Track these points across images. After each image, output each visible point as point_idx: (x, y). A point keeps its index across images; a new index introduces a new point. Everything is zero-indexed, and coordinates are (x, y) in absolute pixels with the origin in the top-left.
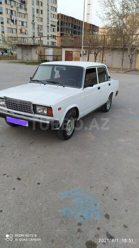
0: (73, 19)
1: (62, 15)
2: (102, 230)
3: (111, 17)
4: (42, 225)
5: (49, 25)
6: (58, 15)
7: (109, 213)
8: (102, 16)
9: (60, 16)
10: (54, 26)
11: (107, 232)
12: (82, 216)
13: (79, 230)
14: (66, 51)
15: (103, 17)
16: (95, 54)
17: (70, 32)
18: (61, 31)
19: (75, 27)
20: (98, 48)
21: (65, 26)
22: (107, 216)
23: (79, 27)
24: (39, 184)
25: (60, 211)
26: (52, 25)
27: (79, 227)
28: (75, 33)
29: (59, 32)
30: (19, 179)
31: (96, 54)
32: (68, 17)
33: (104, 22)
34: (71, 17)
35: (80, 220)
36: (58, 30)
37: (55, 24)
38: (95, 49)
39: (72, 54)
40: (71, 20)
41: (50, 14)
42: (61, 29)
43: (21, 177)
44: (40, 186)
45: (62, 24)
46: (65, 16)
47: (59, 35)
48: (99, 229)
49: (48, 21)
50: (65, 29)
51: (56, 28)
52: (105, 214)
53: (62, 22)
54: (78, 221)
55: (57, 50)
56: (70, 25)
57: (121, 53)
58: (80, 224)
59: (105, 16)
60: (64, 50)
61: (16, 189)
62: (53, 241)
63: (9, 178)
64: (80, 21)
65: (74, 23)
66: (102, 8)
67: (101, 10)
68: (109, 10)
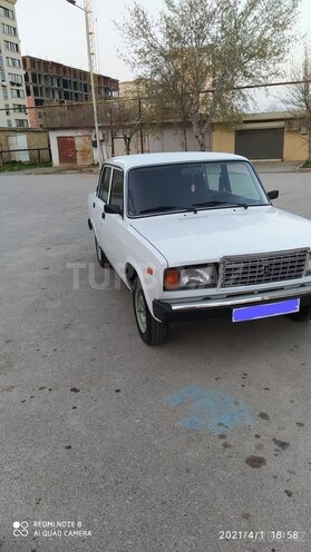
0: (58, 66)
1: (33, 60)
2: (263, 437)
3: (148, 58)
4: (157, 451)
5: (7, 83)
6: (24, 59)
7: (264, 411)
8: (129, 57)
9: (28, 62)
10: (18, 85)
11: (274, 439)
12: (220, 424)
13: (226, 446)
14: (58, 138)
15: (133, 60)
16: (125, 138)
17: (57, 96)
18: (36, 94)
19: (66, 84)
20: (130, 127)
21: (43, 83)
22: (264, 416)
23: (75, 83)
24: (117, 391)
25: (178, 424)
26: (13, 84)
27: (223, 441)
28: (67, 96)
29: (32, 97)
30: (75, 390)
31: (128, 140)
32: (46, 63)
33: (136, 68)
34: (53, 63)
35: (221, 430)
36: (28, 93)
37: (21, 80)
38: (123, 127)
39: (73, 144)
40: (54, 69)
41: (5, 59)
42: (35, 89)
43: (77, 387)
44: (121, 394)
45: (34, 80)
46: (40, 61)
47: (34, 105)
48: (257, 436)
49: (3, 75)
50: (44, 90)
51: (23, 88)
52: (257, 413)
53: (34, 76)
54: (217, 433)
55: (36, 136)
56: (55, 81)
57: (180, 132)
58: (222, 437)
59: (136, 56)
60: (53, 137)
61: (79, 407)
62: (188, 471)
63: (53, 392)
64: (75, 70)
65: (61, 75)
66: (128, 40)
67: (125, 45)
68: (141, 44)
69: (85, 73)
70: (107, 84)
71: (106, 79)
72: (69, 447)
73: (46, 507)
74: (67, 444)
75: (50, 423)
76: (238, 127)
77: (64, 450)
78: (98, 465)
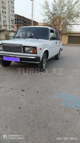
0: (24, 17)
4: (54, 113)
5: (10, 20)
6: (15, 15)
9: (16, 16)
10: (13, 21)
12: (77, 106)
15: (44, 14)
18: (17, 24)
19: (25, 22)
21: (19, 21)
23: (27, 22)
26: (12, 21)
27: (79, 112)
32: (21, 16)
33: (44, 17)
34: (22, 17)
35: (77, 108)
36: (15, 24)
37: (14, 20)
40: (23, 18)
41: (10, 14)
42: (17, 23)
43: (24, 89)
44: (39, 93)
45: (17, 20)
46: (19, 16)
49: (9, 18)
50: (19, 23)
51: (14, 22)
53: (17, 19)
56: (22, 21)
58: (78, 110)
61: (24, 95)
62: (67, 121)
63: (16, 90)
64: (28, 19)
65: (24, 20)
66: (43, 9)
67: (42, 10)
68: (46, 10)
69: (30, 20)
70: (36, 23)
71: (35, 22)
72: (20, 108)
73: (9, 130)
74: (19, 107)
75: (14, 99)
76: (69, 35)
77: (18, 109)
78: (31, 116)
